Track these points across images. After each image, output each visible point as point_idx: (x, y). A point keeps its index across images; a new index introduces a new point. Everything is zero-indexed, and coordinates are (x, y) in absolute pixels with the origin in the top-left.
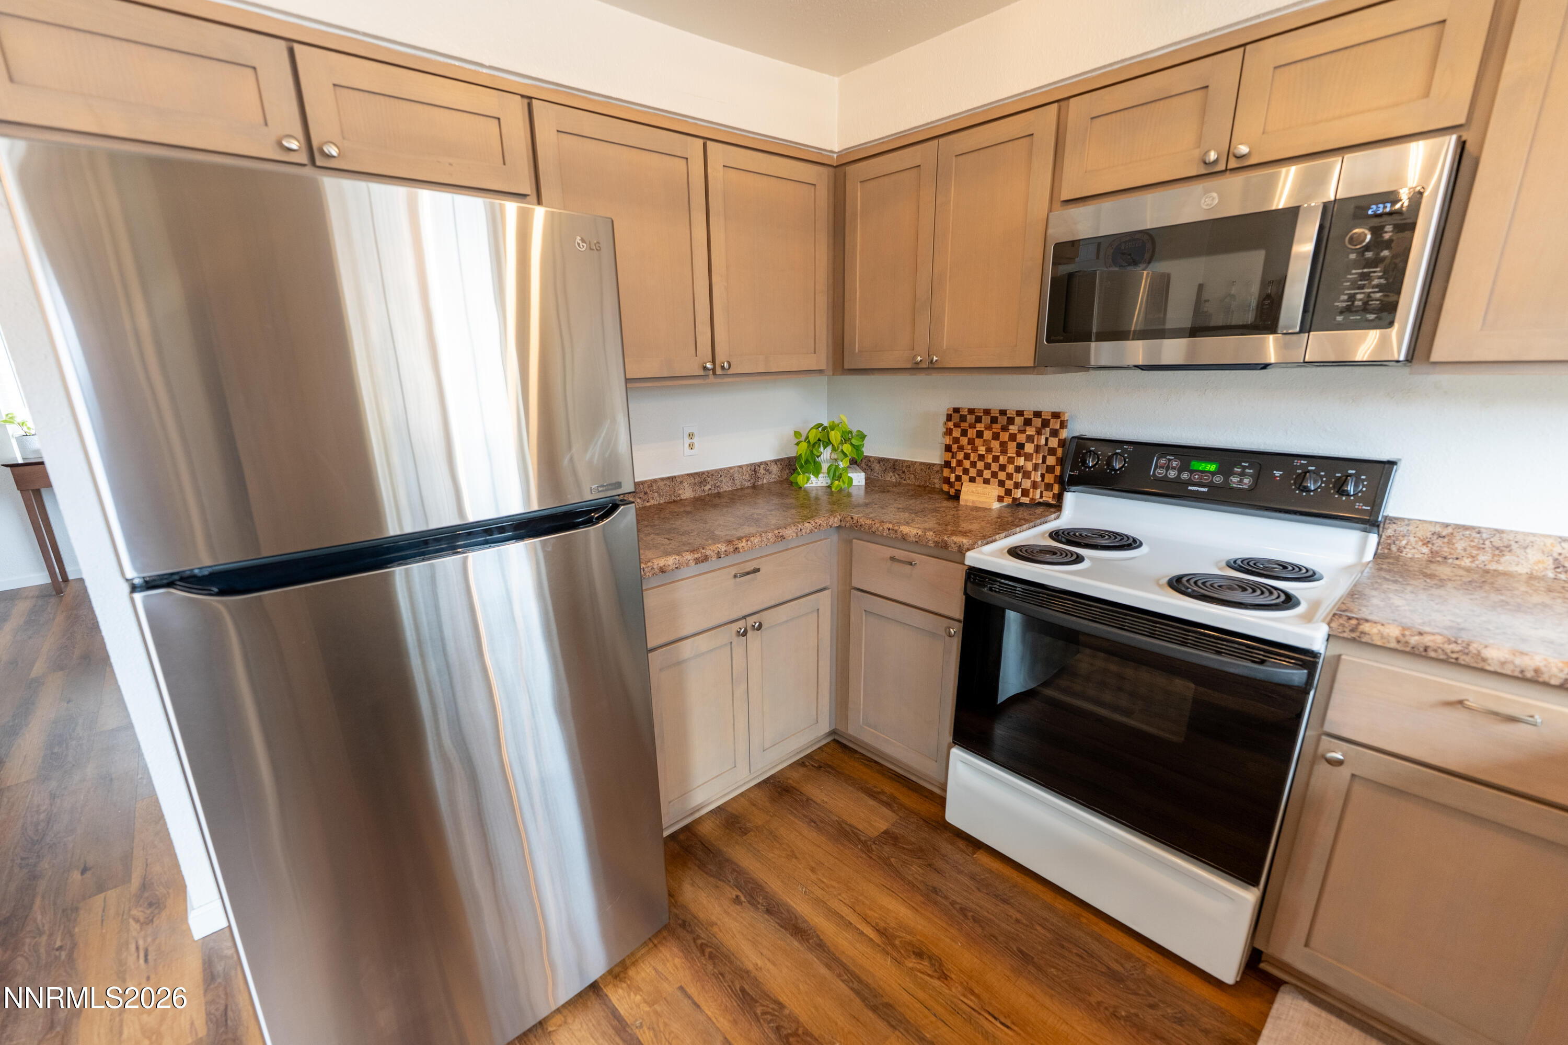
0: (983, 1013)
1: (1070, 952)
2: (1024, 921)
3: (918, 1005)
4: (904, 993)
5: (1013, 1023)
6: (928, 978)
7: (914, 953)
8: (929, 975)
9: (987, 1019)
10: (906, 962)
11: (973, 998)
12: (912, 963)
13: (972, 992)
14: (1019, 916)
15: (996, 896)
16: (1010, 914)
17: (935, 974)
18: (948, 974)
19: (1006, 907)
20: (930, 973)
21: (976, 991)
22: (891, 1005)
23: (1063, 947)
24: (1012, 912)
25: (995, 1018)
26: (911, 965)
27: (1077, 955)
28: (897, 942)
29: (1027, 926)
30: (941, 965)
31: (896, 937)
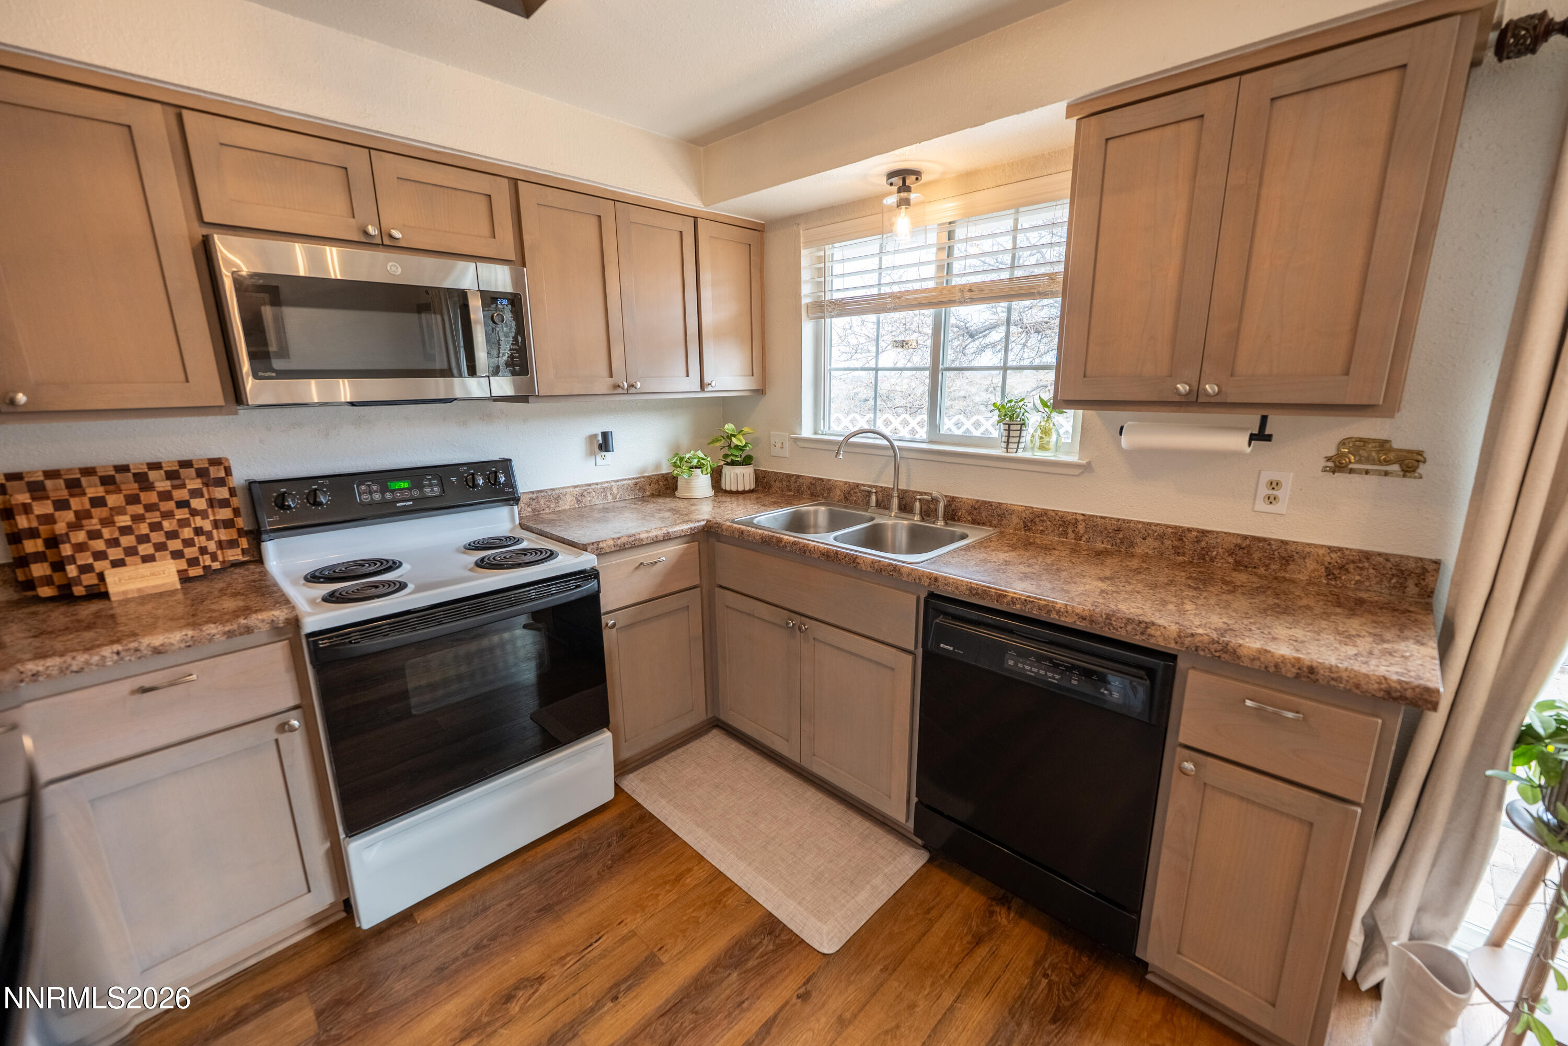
0: (583, 954)
1: (553, 877)
2: (513, 900)
3: (561, 1008)
4: (544, 1020)
5: (598, 933)
6: (537, 994)
7: (505, 1003)
8: (534, 993)
9: (589, 952)
10: (512, 1013)
11: (568, 959)
12: (514, 1008)
13: (563, 958)
14: (505, 903)
15: (476, 914)
16: (500, 909)
17: (535, 987)
18: (539, 974)
19: (492, 909)
20: (532, 991)
21: (563, 954)
22: (553, 1036)
23: (547, 880)
24: (500, 906)
25: (591, 945)
26: (517, 1008)
27: (557, 873)
28: (485, 1020)
29: (518, 899)
30: (528, 979)
31: (479, 1020)
